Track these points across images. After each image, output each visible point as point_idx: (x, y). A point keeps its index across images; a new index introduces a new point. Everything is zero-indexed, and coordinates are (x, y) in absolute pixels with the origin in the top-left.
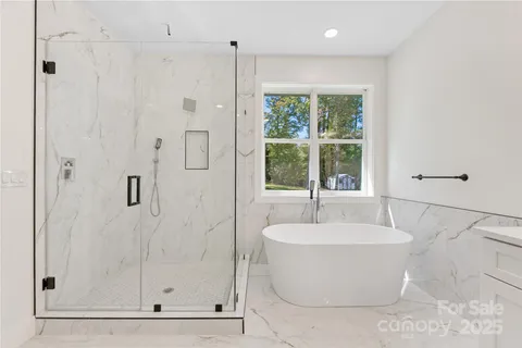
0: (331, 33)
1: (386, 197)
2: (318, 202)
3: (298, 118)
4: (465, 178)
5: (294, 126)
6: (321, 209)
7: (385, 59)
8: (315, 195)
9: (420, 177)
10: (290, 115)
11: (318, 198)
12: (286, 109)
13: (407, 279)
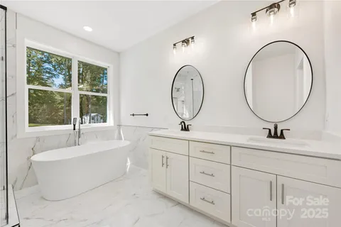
0: (88, 29)
1: (119, 126)
2: (79, 132)
3: (54, 66)
4: (147, 115)
5: (49, 73)
6: (82, 136)
7: (119, 53)
8: (77, 127)
9: (133, 115)
10: (45, 62)
11: (79, 129)
12: (40, 56)
13: (129, 164)
